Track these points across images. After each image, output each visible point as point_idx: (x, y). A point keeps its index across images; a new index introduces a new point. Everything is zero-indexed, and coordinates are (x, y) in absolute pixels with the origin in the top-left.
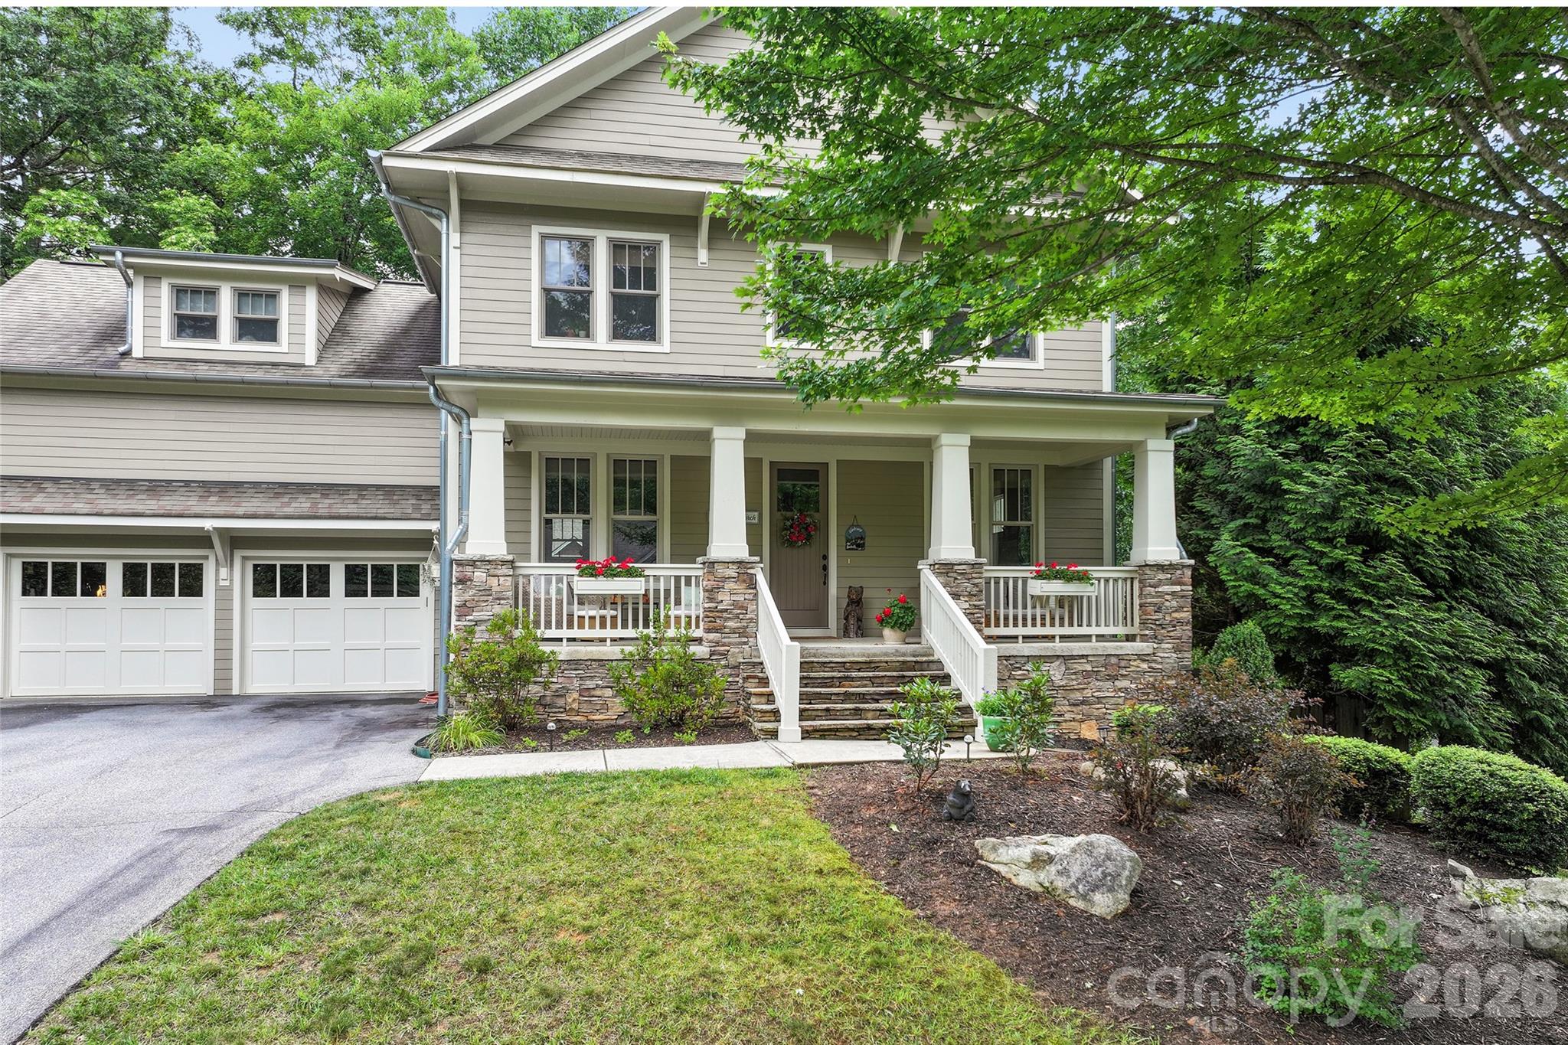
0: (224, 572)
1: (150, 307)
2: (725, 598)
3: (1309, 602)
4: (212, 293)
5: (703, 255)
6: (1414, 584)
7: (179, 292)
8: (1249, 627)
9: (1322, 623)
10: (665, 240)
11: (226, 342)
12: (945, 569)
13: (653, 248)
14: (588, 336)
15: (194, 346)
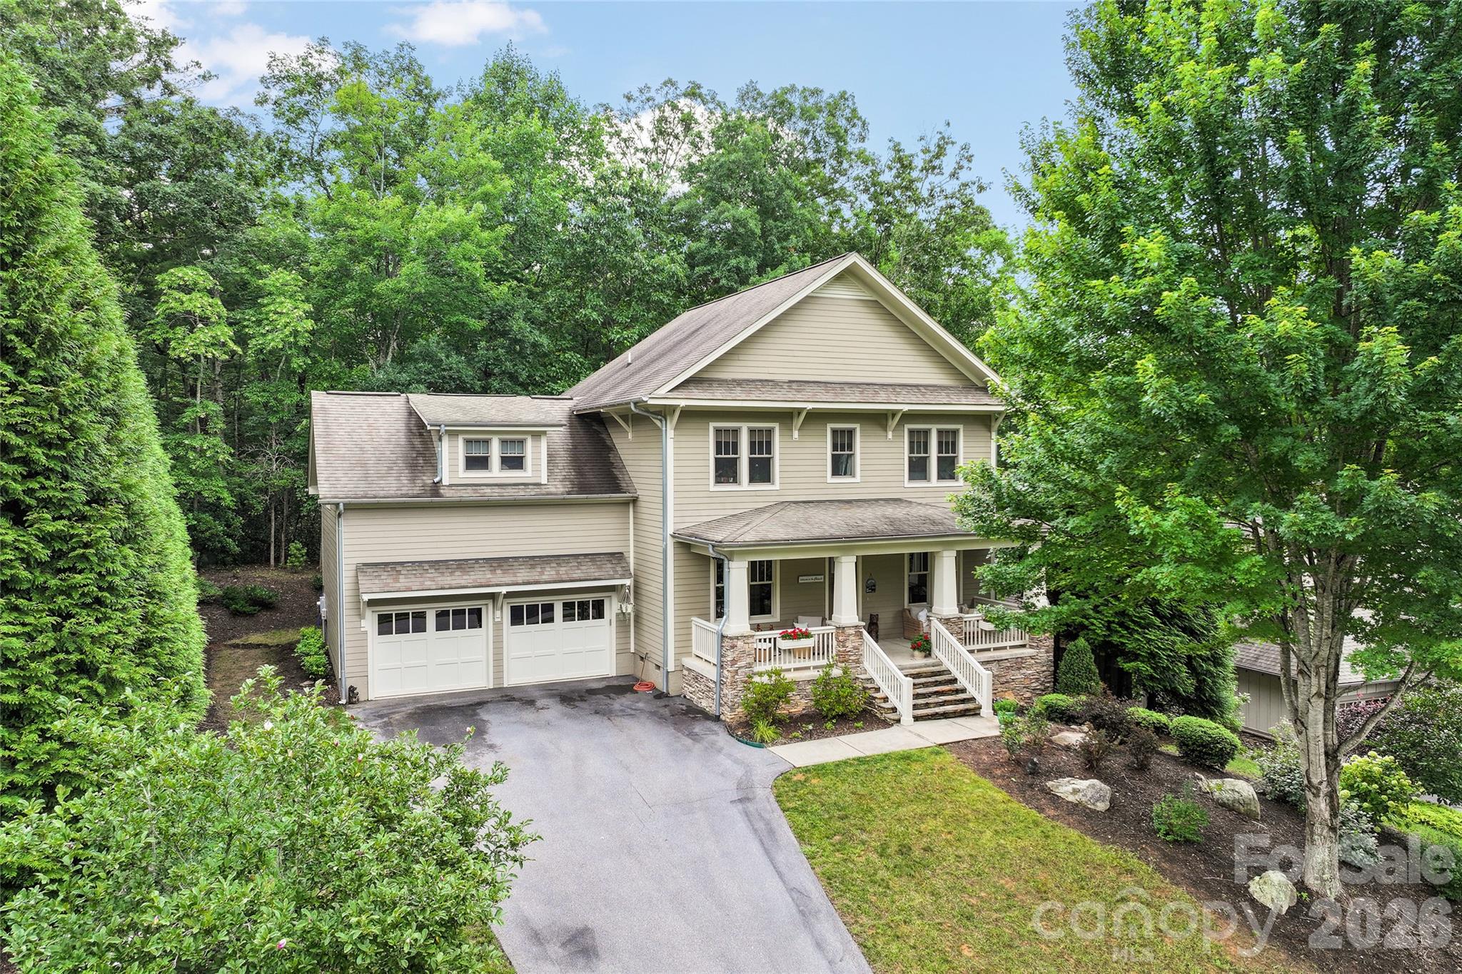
0: (498, 613)
1: (453, 453)
2: (850, 645)
3: (1109, 628)
4: (487, 442)
5: (796, 434)
6: (1157, 622)
7: (468, 442)
8: (1081, 642)
9: (1115, 639)
10: (776, 426)
11: (495, 472)
12: (946, 621)
13: (770, 432)
14: (735, 481)
15: (477, 476)
